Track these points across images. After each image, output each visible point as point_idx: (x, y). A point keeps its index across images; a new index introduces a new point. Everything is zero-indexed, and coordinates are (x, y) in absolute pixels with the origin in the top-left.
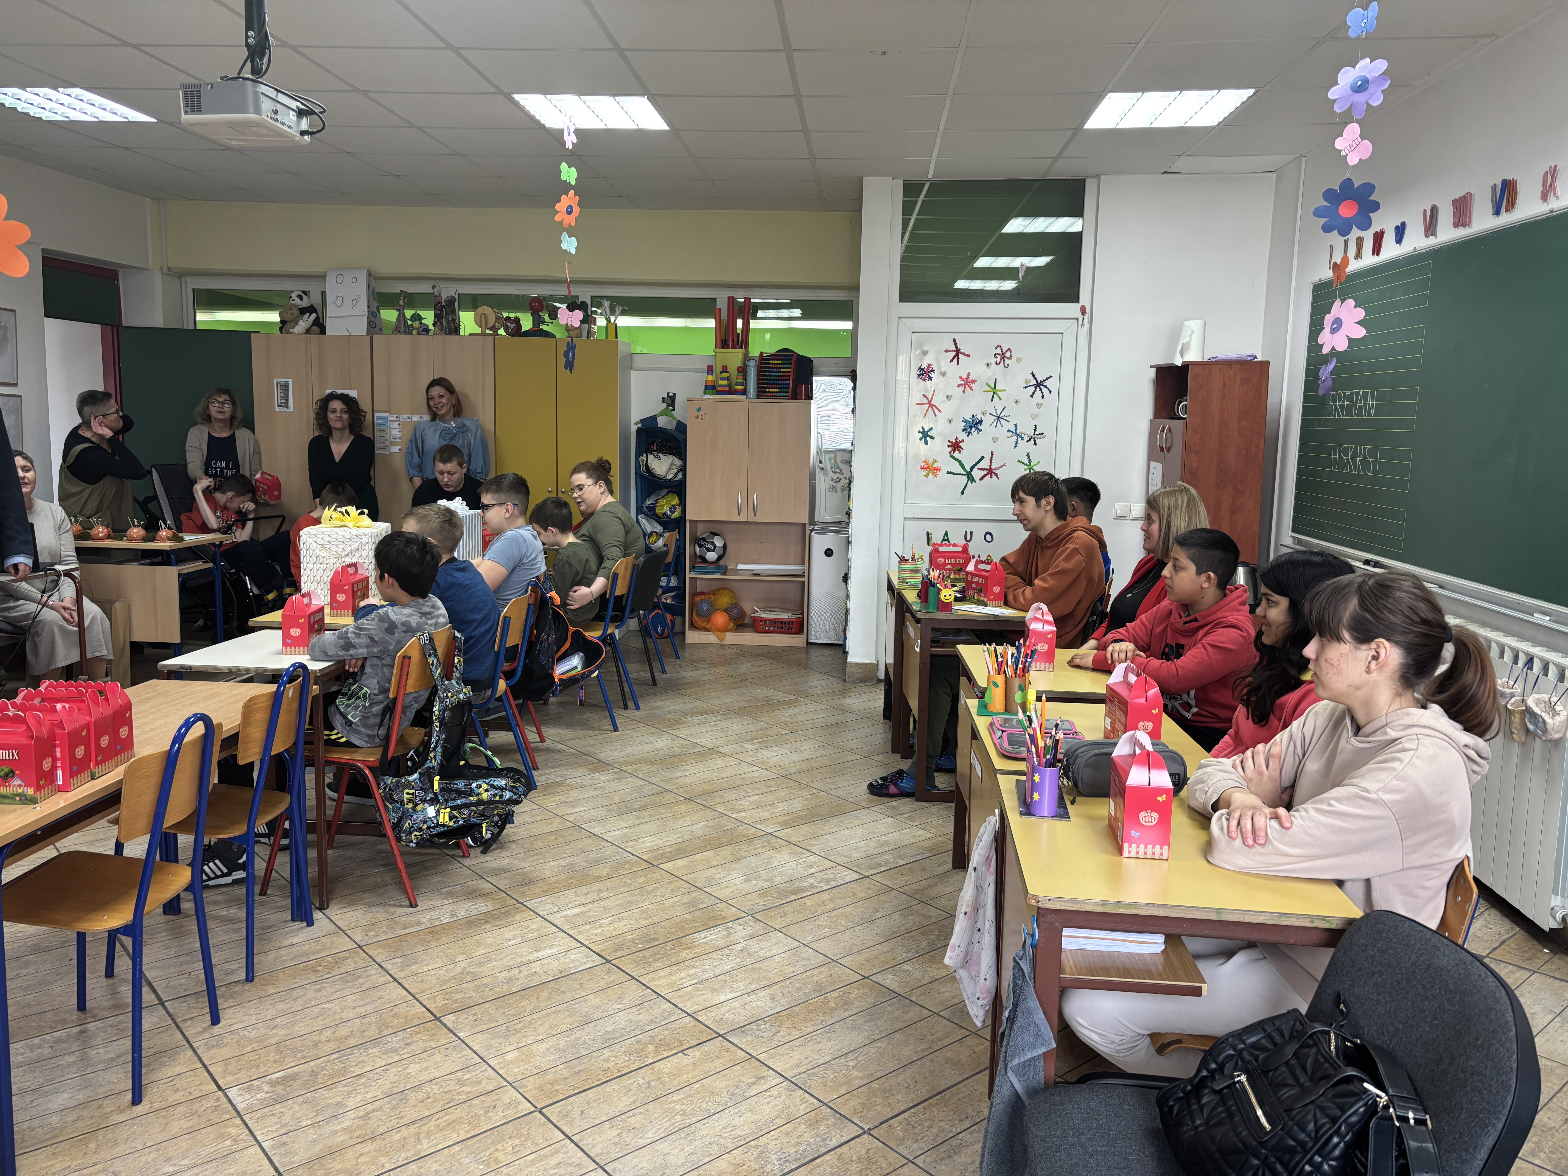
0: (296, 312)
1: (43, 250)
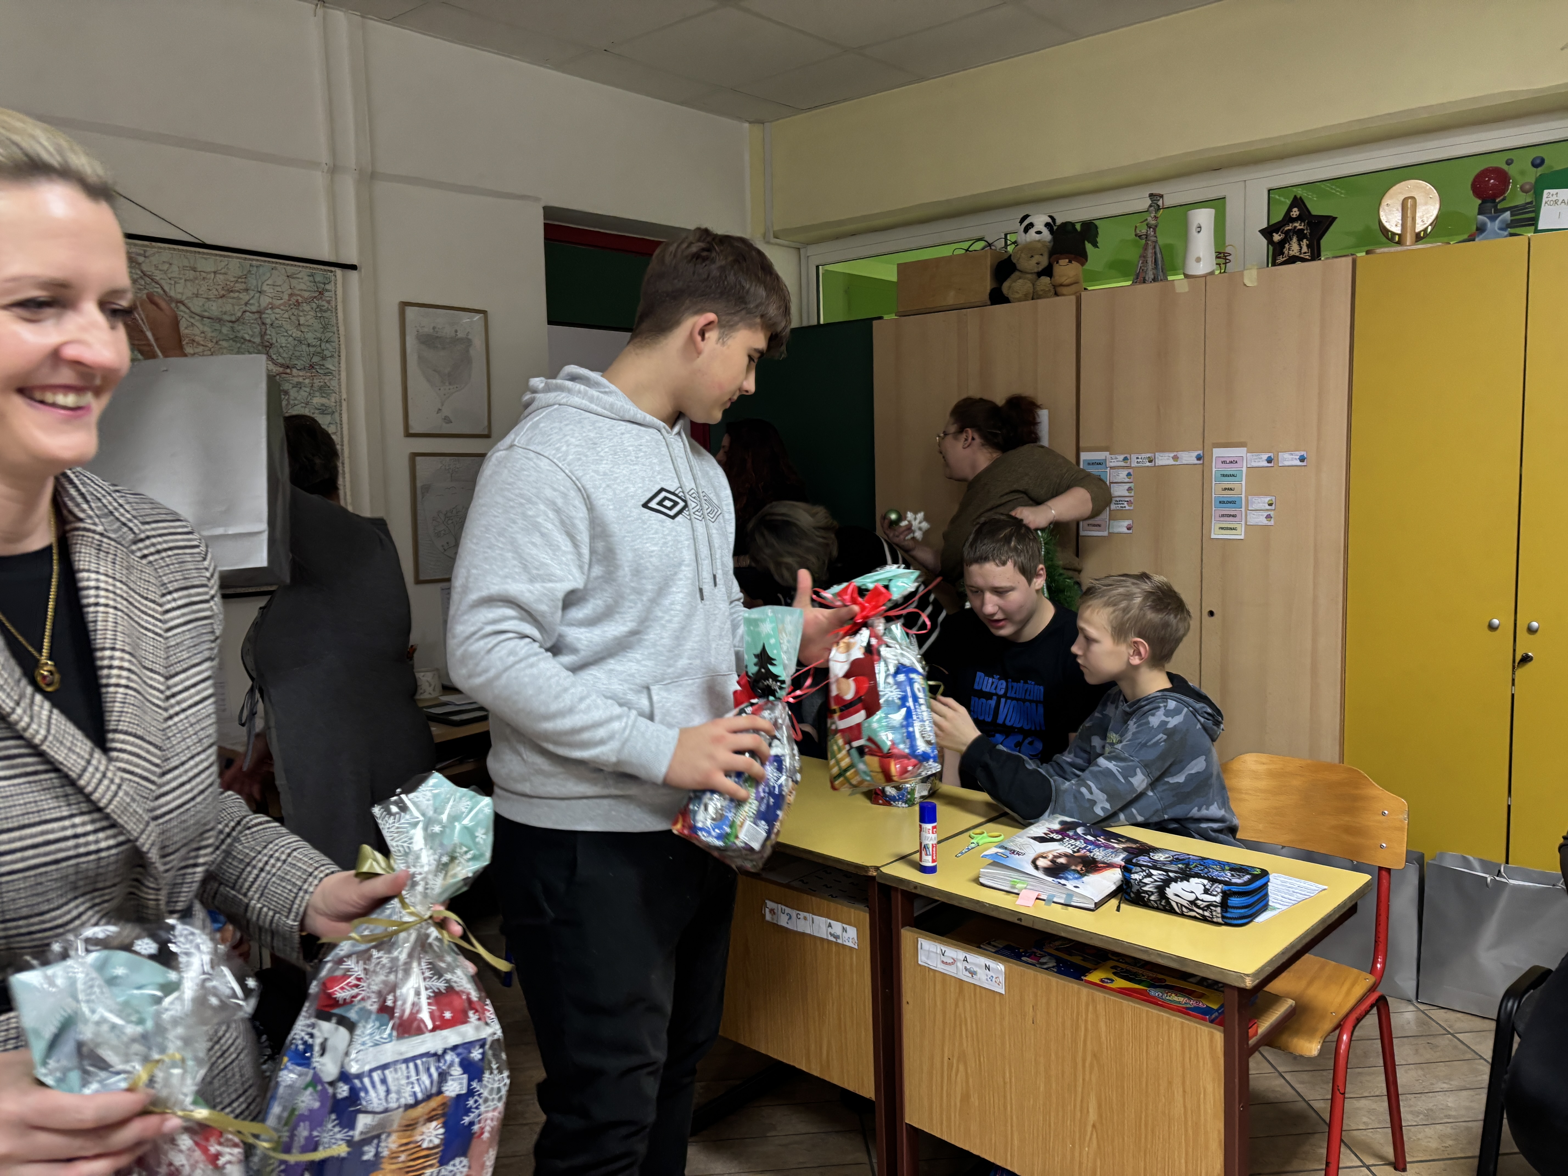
1: (545, 208)
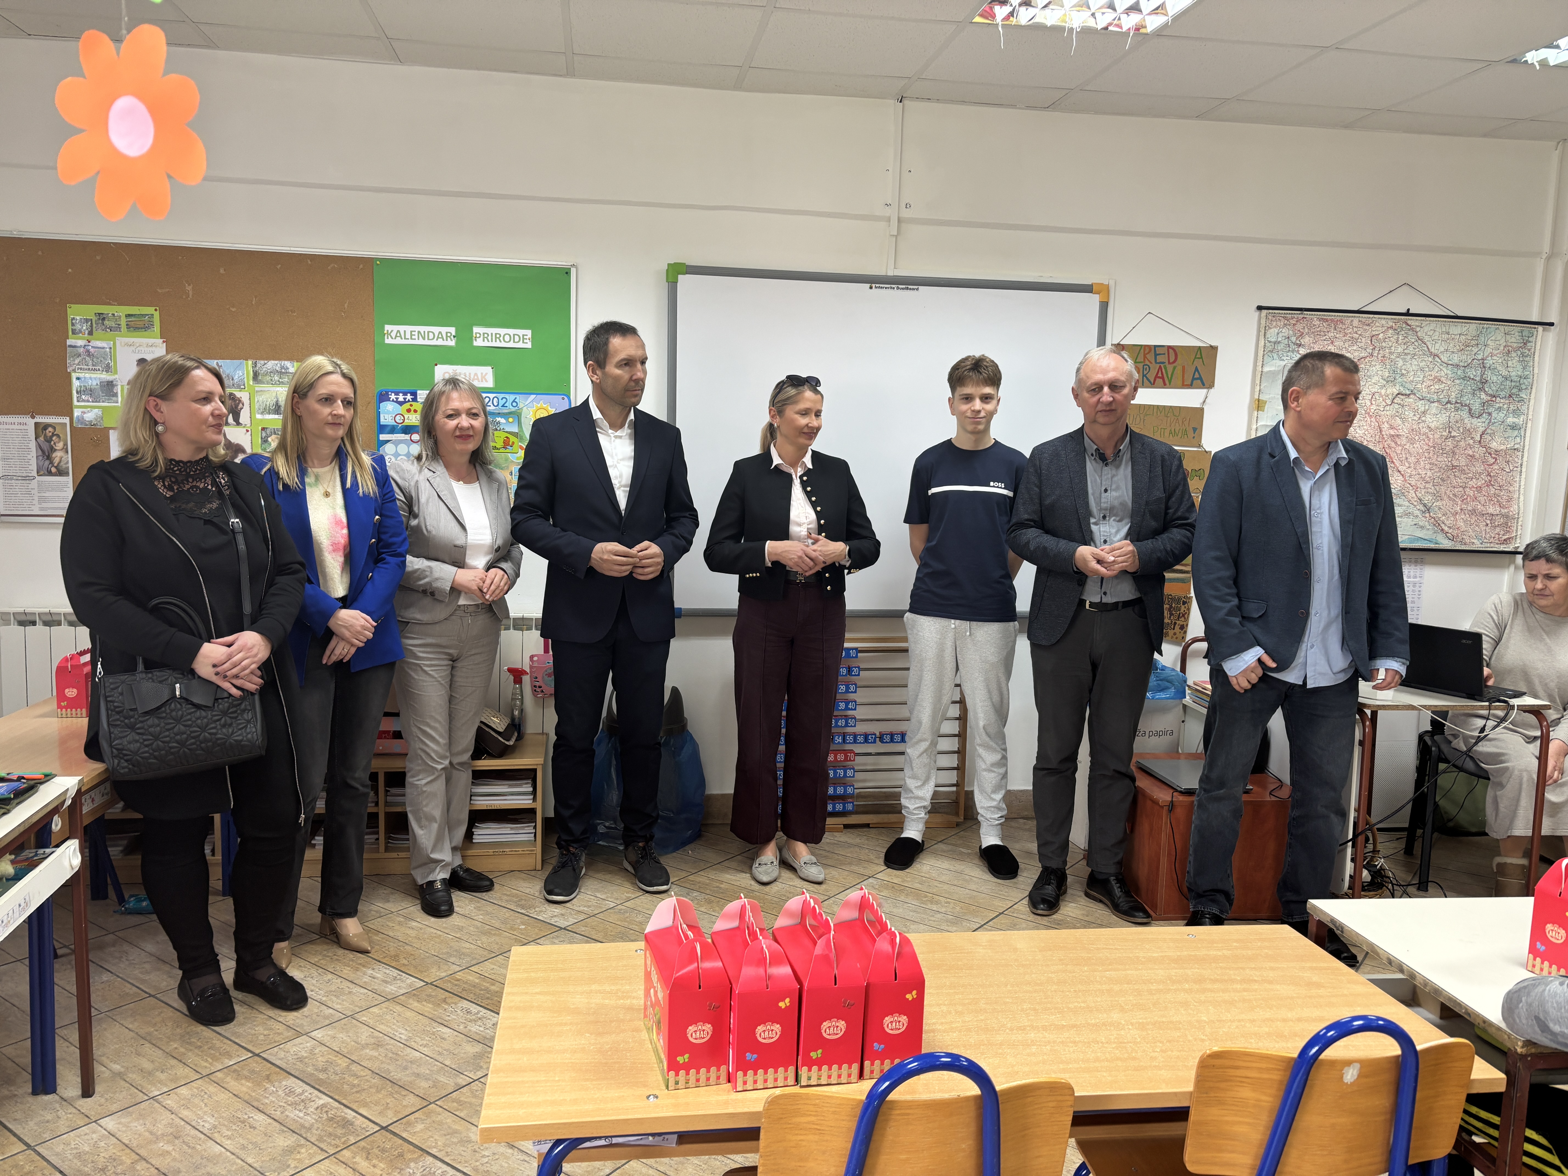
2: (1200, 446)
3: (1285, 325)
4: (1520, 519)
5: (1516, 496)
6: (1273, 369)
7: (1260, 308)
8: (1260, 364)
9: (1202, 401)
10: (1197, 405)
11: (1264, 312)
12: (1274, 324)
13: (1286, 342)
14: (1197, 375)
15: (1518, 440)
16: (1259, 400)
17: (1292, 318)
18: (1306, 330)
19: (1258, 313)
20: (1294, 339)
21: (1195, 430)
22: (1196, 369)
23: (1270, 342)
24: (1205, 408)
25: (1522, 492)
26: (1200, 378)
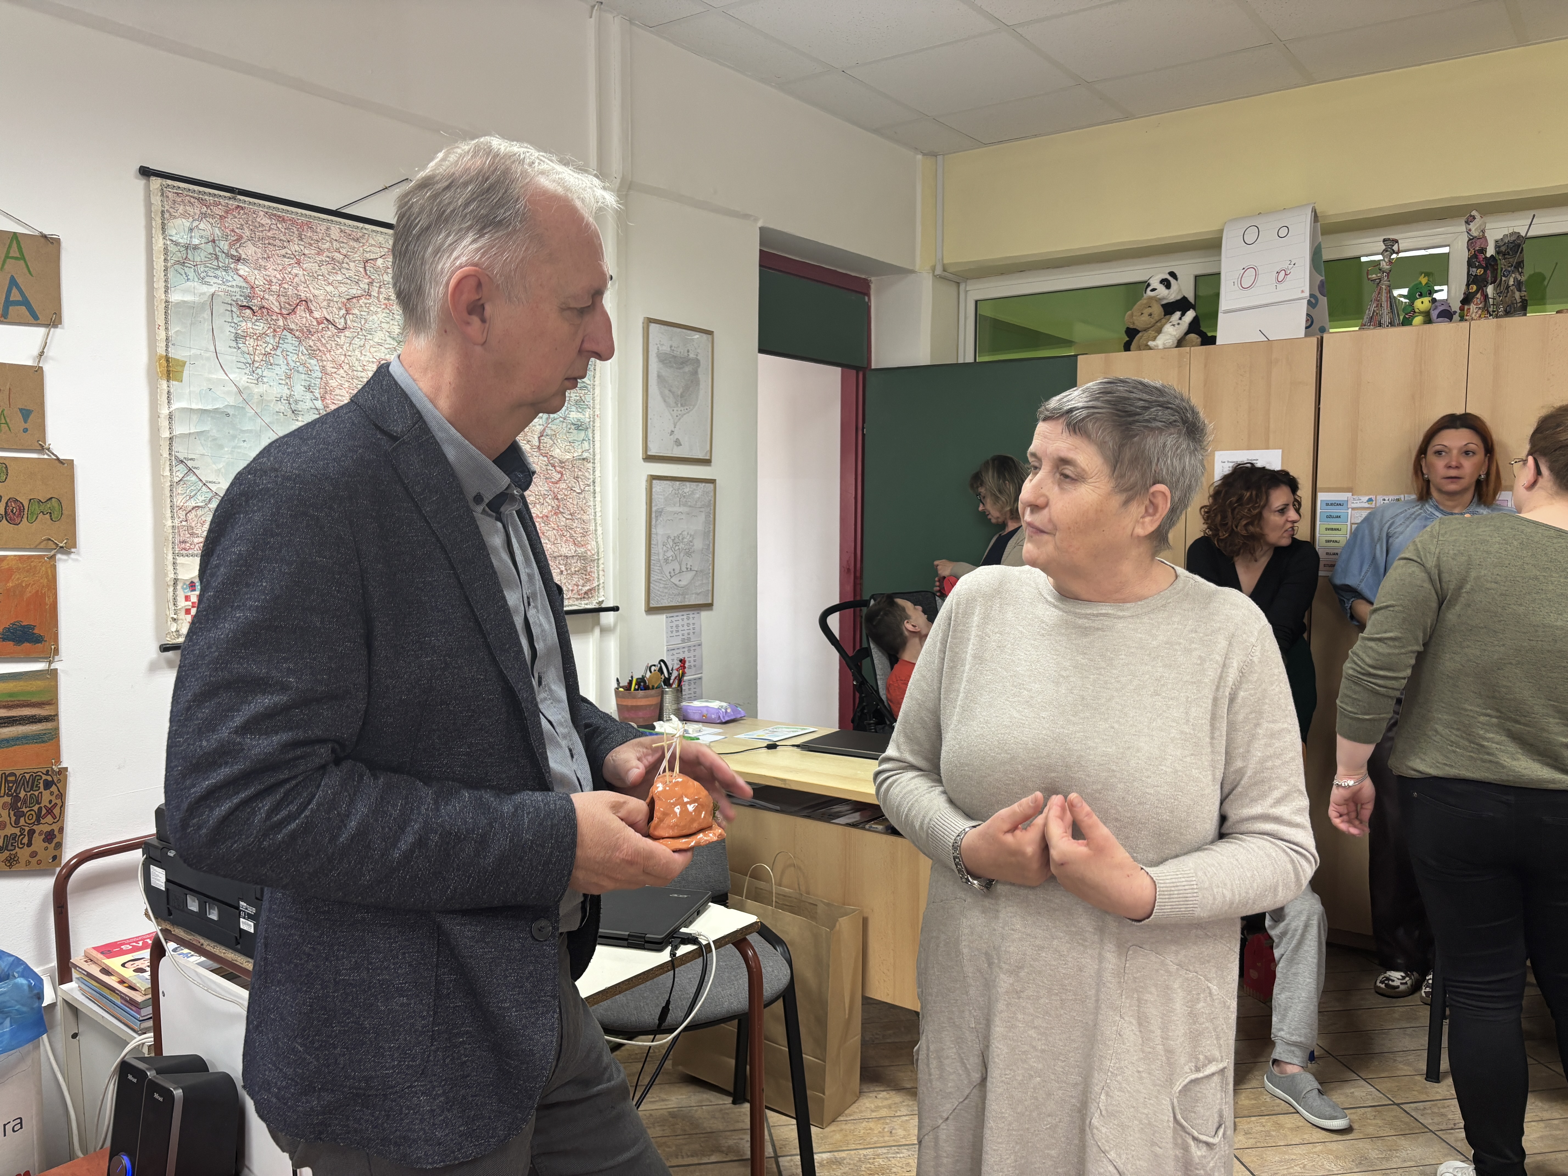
0: (1157, 310)
1: (761, 229)
2: (42, 449)
3: (204, 215)
4: (601, 562)
5: (592, 528)
6: (188, 298)
7: (146, 172)
8: (160, 285)
9: (36, 352)
10: (28, 361)
11: (156, 182)
12: (181, 209)
13: (209, 248)
14: (15, 296)
15: (586, 445)
16: (167, 359)
17: (217, 204)
18: (247, 233)
19: (141, 182)
20: (224, 245)
21: (26, 414)
22: (13, 282)
23: (177, 244)
24: (47, 368)
25: (599, 521)
26: (25, 303)
